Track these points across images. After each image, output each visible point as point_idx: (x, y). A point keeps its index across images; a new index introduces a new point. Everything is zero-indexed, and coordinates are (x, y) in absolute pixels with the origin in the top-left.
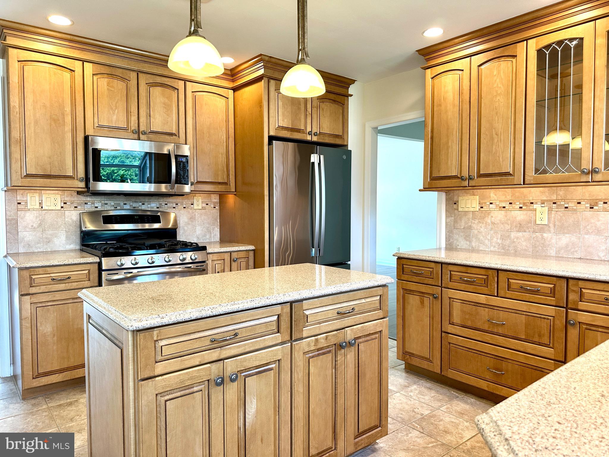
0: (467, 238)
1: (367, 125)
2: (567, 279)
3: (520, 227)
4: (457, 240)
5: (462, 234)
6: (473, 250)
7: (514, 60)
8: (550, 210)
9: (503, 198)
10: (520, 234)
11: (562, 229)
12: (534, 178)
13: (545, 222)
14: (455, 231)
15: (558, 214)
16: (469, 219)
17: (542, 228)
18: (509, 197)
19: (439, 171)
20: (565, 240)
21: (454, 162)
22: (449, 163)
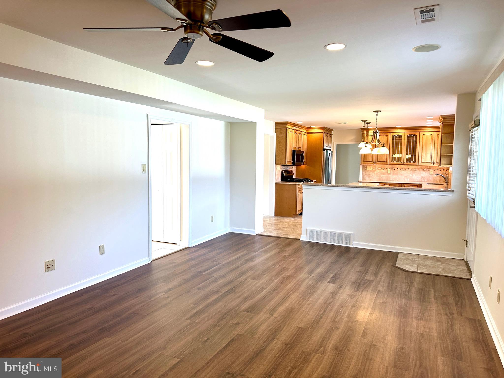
0: (369, 177)
1: (334, 143)
2: (402, 184)
3: (384, 174)
4: (366, 178)
5: (367, 176)
6: (371, 180)
7: (387, 136)
8: (391, 170)
9: (379, 167)
10: (384, 176)
11: (394, 174)
12: (391, 163)
13: (390, 173)
14: (365, 175)
15: (393, 171)
16: (369, 172)
17: (389, 174)
18: (381, 167)
19: (366, 160)
20: (394, 177)
21: (371, 158)
22: (369, 158)
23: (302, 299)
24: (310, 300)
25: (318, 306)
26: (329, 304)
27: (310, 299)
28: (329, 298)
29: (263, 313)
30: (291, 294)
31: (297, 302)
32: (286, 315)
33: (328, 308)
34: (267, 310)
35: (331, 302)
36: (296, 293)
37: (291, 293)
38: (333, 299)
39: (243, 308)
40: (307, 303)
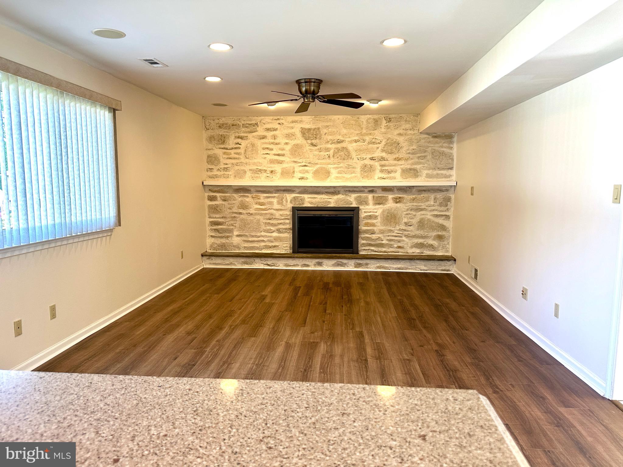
23: (261, 364)
24: (250, 364)
25: (239, 358)
26: (224, 363)
27: (250, 366)
28: (225, 372)
29: (298, 343)
30: (279, 369)
31: (265, 359)
32: (272, 345)
33: (226, 357)
34: (295, 346)
35: (222, 366)
36: (273, 371)
37: (280, 371)
38: (219, 371)
39: (322, 345)
40: (253, 360)
